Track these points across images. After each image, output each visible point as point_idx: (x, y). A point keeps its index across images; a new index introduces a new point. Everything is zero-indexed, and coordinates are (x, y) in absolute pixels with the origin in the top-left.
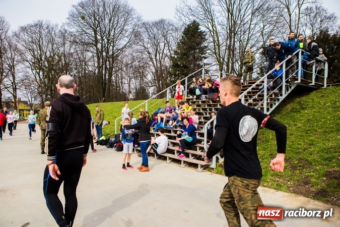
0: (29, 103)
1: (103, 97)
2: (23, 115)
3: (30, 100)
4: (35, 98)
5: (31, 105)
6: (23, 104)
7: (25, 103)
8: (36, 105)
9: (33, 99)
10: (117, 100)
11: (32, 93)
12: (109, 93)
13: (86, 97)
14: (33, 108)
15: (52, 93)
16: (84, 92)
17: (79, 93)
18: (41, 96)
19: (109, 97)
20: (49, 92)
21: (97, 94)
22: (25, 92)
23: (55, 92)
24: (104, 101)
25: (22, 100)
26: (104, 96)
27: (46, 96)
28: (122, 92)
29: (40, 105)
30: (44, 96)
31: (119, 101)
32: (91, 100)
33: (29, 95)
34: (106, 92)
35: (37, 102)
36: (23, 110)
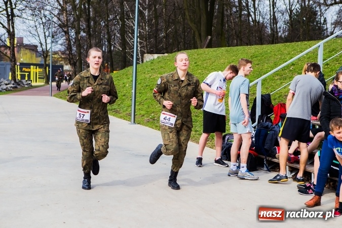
0: (39, 49)
1: (208, 35)
2: (29, 76)
3: (43, 41)
4: (53, 37)
5: (45, 54)
6: (27, 51)
7: (33, 48)
8: (55, 53)
9: (49, 40)
10: (241, 43)
11: (47, 25)
12: (222, 24)
13: (167, 36)
14: (49, 61)
15: (89, 26)
16: (162, 24)
17: (150, 26)
18: (67, 33)
19: (220, 34)
20: (83, 25)
21: (192, 25)
22: (32, 23)
23: (95, 23)
24: (210, 46)
25: (26, 42)
26: (209, 32)
27: (77, 33)
28: (254, 21)
29: (63, 53)
30: (72, 33)
31: (247, 44)
32: (179, 43)
33: (40, 30)
34: (215, 21)
35: (58, 46)
36: (28, 65)
